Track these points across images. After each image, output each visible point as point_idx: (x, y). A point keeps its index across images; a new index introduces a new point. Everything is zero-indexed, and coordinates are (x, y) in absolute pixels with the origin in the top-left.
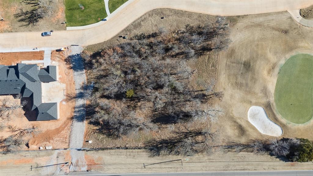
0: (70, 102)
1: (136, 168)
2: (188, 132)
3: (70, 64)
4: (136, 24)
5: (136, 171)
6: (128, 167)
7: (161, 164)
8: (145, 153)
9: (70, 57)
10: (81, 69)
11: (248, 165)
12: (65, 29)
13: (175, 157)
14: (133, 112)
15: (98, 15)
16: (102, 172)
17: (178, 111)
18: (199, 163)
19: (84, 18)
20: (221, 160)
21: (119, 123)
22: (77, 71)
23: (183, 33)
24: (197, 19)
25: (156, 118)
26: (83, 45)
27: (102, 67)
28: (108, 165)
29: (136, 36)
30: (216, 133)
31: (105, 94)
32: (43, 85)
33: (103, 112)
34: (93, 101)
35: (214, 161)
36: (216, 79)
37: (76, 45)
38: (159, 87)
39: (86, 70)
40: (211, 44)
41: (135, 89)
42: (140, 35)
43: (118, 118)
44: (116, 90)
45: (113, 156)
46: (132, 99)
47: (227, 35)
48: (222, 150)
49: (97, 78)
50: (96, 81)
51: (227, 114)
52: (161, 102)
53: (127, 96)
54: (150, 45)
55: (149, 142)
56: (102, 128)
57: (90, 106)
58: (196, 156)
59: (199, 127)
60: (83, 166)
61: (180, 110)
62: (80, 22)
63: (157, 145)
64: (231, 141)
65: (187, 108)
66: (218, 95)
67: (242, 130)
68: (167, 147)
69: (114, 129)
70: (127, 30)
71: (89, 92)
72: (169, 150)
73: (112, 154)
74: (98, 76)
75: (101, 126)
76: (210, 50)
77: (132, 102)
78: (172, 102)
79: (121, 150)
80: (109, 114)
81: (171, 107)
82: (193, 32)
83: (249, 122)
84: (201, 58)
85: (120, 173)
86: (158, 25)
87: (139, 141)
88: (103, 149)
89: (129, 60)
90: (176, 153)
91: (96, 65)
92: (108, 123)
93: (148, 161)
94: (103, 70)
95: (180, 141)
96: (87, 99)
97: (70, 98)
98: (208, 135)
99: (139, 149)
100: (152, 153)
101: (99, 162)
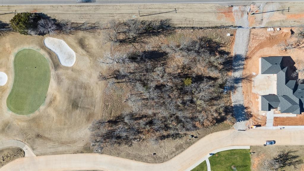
0: (248, 75)
1: (183, 8)
2: (132, 43)
3: (247, 112)
4: (180, 149)
5: (184, 6)
6: (192, 9)
7: (159, 12)
8: (175, 23)
9: (247, 119)
10: (236, 106)
11: (77, 11)
12: (251, 147)
13: (145, 18)
14: (186, 63)
15: (218, 159)
16: (218, 5)
17: (141, 63)
18: (123, 13)
19: (232, 157)
20: (102, 15)
21: (200, 53)
22: (240, 105)
23: (135, 139)
24: (122, 152)
25: (163, 56)
26: (233, 130)
27: (215, 108)
28: (212, 12)
29: (181, 137)
30: (106, 41)
31: (213, 81)
32: (275, 92)
33: (215, 64)
34: (225, 75)
35: (108, 15)
36: (104, 94)
37: (240, 130)
38: (159, 87)
39: (231, 106)
40: (108, 127)
41: (183, 85)
42: (177, 138)
43: (200, 57)
44: (202, 86)
45: (207, 20)
46: (186, 76)
47: (94, 135)
48: (100, 25)
49: (220, 97)
50: (222, 94)
51: (96, 59)
52: (158, 72)
53: (191, 79)
54: (167, 128)
55: (171, 34)
56: (216, 48)
57: (228, 70)
58: (125, 20)
59: (121, 47)
60: (236, 11)
61: (140, 64)
62: (236, 153)
63: (163, 31)
64: (92, 33)
65: (133, 66)
66: (103, 78)
67: (82, 44)
68: (154, 29)
69: (204, 47)
70: (189, 144)
71: (228, 84)
72: (151, 25)
73: (208, 23)
74: (219, 99)
75: (218, 50)
76: (109, 122)
77: (186, 73)
78: (147, 72)
79: (198, 26)
80: (210, 62)
81: (148, 67)
82: (125, 140)
83: (75, 51)
84: (118, 113)
85: (200, 4)
86: (159, 147)
87: (180, 35)
88: (216, 27)
89: (188, 114)
90: (144, 23)
91: (221, 110)
92: (210, 53)
93: (172, 15)
94: (214, 105)
95: (141, 34)
96: (231, 77)
97: (248, 79)
98: (113, 39)
99: (181, 27)
100: (168, 23)
101: (220, 14)
